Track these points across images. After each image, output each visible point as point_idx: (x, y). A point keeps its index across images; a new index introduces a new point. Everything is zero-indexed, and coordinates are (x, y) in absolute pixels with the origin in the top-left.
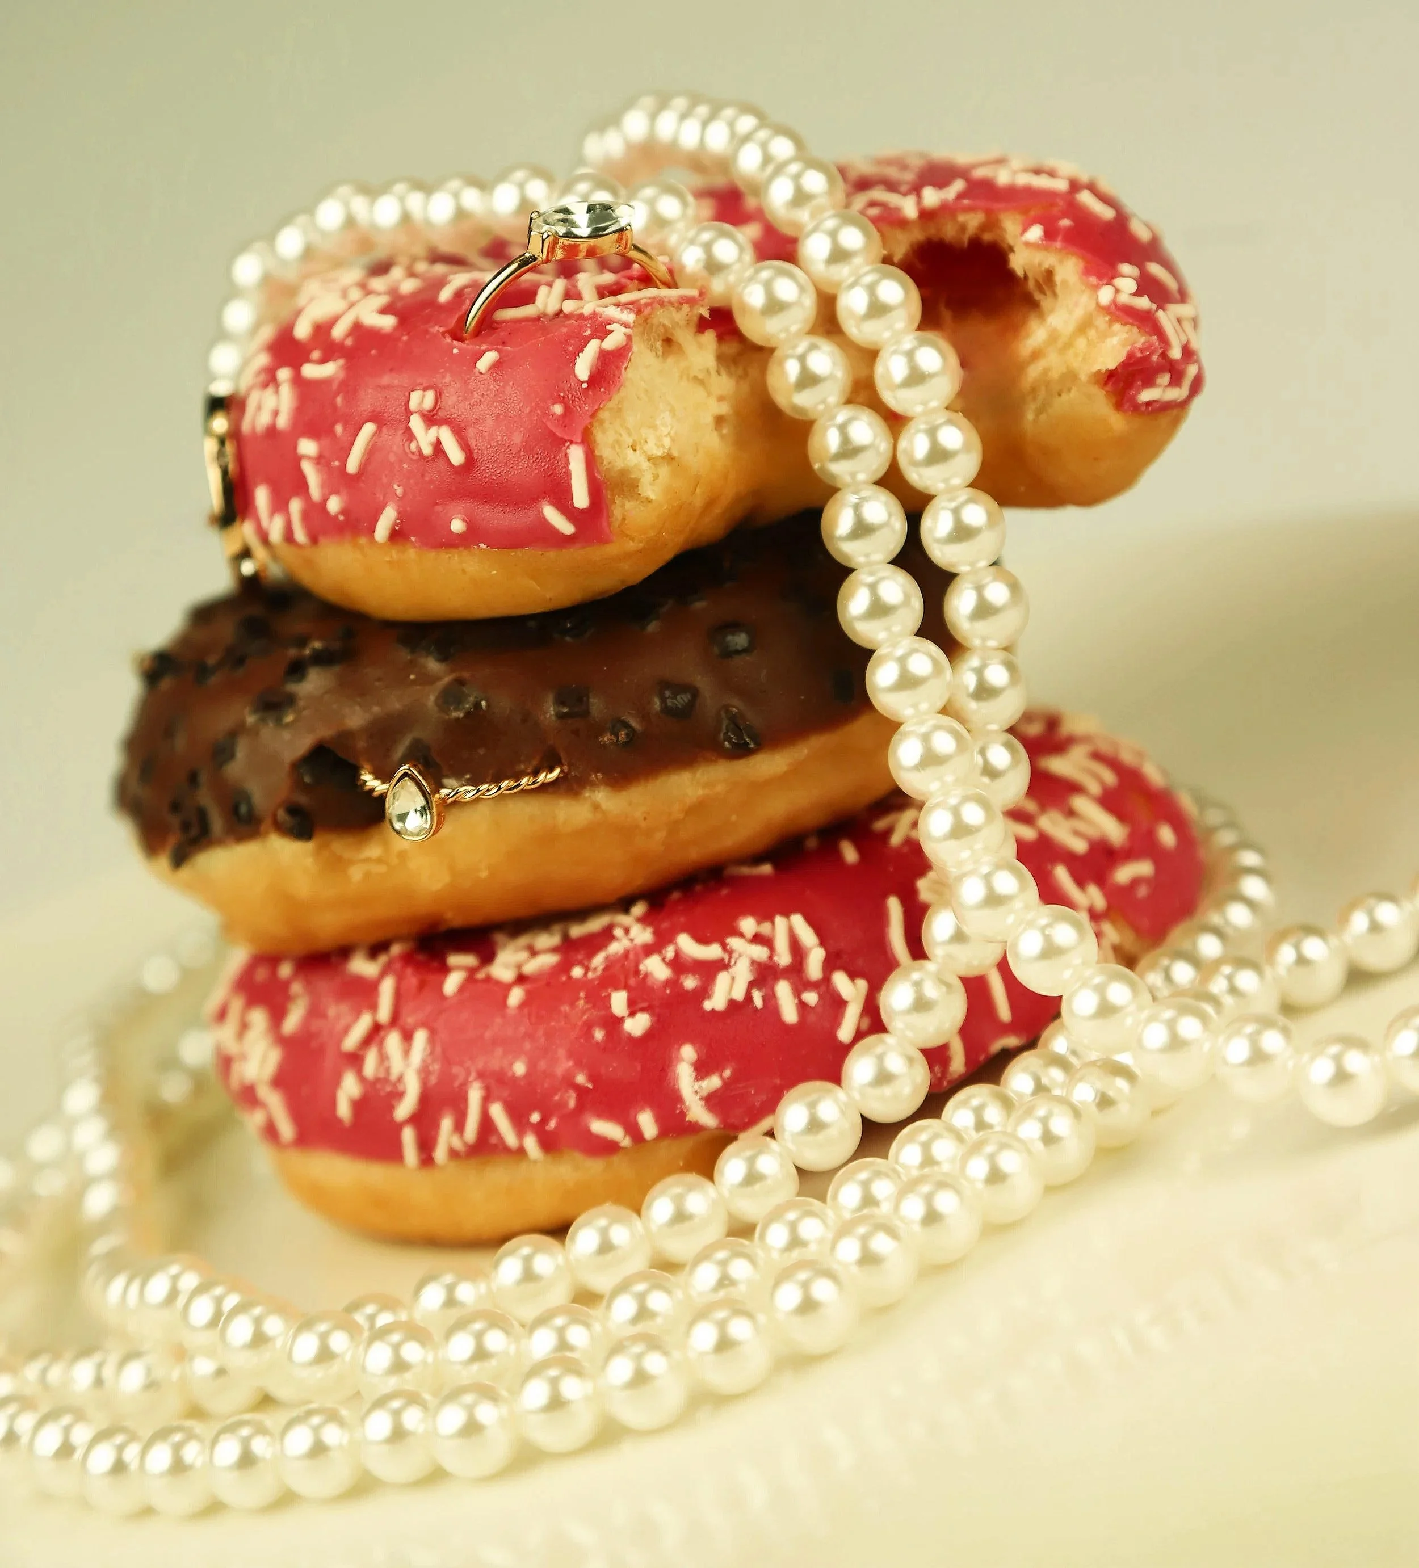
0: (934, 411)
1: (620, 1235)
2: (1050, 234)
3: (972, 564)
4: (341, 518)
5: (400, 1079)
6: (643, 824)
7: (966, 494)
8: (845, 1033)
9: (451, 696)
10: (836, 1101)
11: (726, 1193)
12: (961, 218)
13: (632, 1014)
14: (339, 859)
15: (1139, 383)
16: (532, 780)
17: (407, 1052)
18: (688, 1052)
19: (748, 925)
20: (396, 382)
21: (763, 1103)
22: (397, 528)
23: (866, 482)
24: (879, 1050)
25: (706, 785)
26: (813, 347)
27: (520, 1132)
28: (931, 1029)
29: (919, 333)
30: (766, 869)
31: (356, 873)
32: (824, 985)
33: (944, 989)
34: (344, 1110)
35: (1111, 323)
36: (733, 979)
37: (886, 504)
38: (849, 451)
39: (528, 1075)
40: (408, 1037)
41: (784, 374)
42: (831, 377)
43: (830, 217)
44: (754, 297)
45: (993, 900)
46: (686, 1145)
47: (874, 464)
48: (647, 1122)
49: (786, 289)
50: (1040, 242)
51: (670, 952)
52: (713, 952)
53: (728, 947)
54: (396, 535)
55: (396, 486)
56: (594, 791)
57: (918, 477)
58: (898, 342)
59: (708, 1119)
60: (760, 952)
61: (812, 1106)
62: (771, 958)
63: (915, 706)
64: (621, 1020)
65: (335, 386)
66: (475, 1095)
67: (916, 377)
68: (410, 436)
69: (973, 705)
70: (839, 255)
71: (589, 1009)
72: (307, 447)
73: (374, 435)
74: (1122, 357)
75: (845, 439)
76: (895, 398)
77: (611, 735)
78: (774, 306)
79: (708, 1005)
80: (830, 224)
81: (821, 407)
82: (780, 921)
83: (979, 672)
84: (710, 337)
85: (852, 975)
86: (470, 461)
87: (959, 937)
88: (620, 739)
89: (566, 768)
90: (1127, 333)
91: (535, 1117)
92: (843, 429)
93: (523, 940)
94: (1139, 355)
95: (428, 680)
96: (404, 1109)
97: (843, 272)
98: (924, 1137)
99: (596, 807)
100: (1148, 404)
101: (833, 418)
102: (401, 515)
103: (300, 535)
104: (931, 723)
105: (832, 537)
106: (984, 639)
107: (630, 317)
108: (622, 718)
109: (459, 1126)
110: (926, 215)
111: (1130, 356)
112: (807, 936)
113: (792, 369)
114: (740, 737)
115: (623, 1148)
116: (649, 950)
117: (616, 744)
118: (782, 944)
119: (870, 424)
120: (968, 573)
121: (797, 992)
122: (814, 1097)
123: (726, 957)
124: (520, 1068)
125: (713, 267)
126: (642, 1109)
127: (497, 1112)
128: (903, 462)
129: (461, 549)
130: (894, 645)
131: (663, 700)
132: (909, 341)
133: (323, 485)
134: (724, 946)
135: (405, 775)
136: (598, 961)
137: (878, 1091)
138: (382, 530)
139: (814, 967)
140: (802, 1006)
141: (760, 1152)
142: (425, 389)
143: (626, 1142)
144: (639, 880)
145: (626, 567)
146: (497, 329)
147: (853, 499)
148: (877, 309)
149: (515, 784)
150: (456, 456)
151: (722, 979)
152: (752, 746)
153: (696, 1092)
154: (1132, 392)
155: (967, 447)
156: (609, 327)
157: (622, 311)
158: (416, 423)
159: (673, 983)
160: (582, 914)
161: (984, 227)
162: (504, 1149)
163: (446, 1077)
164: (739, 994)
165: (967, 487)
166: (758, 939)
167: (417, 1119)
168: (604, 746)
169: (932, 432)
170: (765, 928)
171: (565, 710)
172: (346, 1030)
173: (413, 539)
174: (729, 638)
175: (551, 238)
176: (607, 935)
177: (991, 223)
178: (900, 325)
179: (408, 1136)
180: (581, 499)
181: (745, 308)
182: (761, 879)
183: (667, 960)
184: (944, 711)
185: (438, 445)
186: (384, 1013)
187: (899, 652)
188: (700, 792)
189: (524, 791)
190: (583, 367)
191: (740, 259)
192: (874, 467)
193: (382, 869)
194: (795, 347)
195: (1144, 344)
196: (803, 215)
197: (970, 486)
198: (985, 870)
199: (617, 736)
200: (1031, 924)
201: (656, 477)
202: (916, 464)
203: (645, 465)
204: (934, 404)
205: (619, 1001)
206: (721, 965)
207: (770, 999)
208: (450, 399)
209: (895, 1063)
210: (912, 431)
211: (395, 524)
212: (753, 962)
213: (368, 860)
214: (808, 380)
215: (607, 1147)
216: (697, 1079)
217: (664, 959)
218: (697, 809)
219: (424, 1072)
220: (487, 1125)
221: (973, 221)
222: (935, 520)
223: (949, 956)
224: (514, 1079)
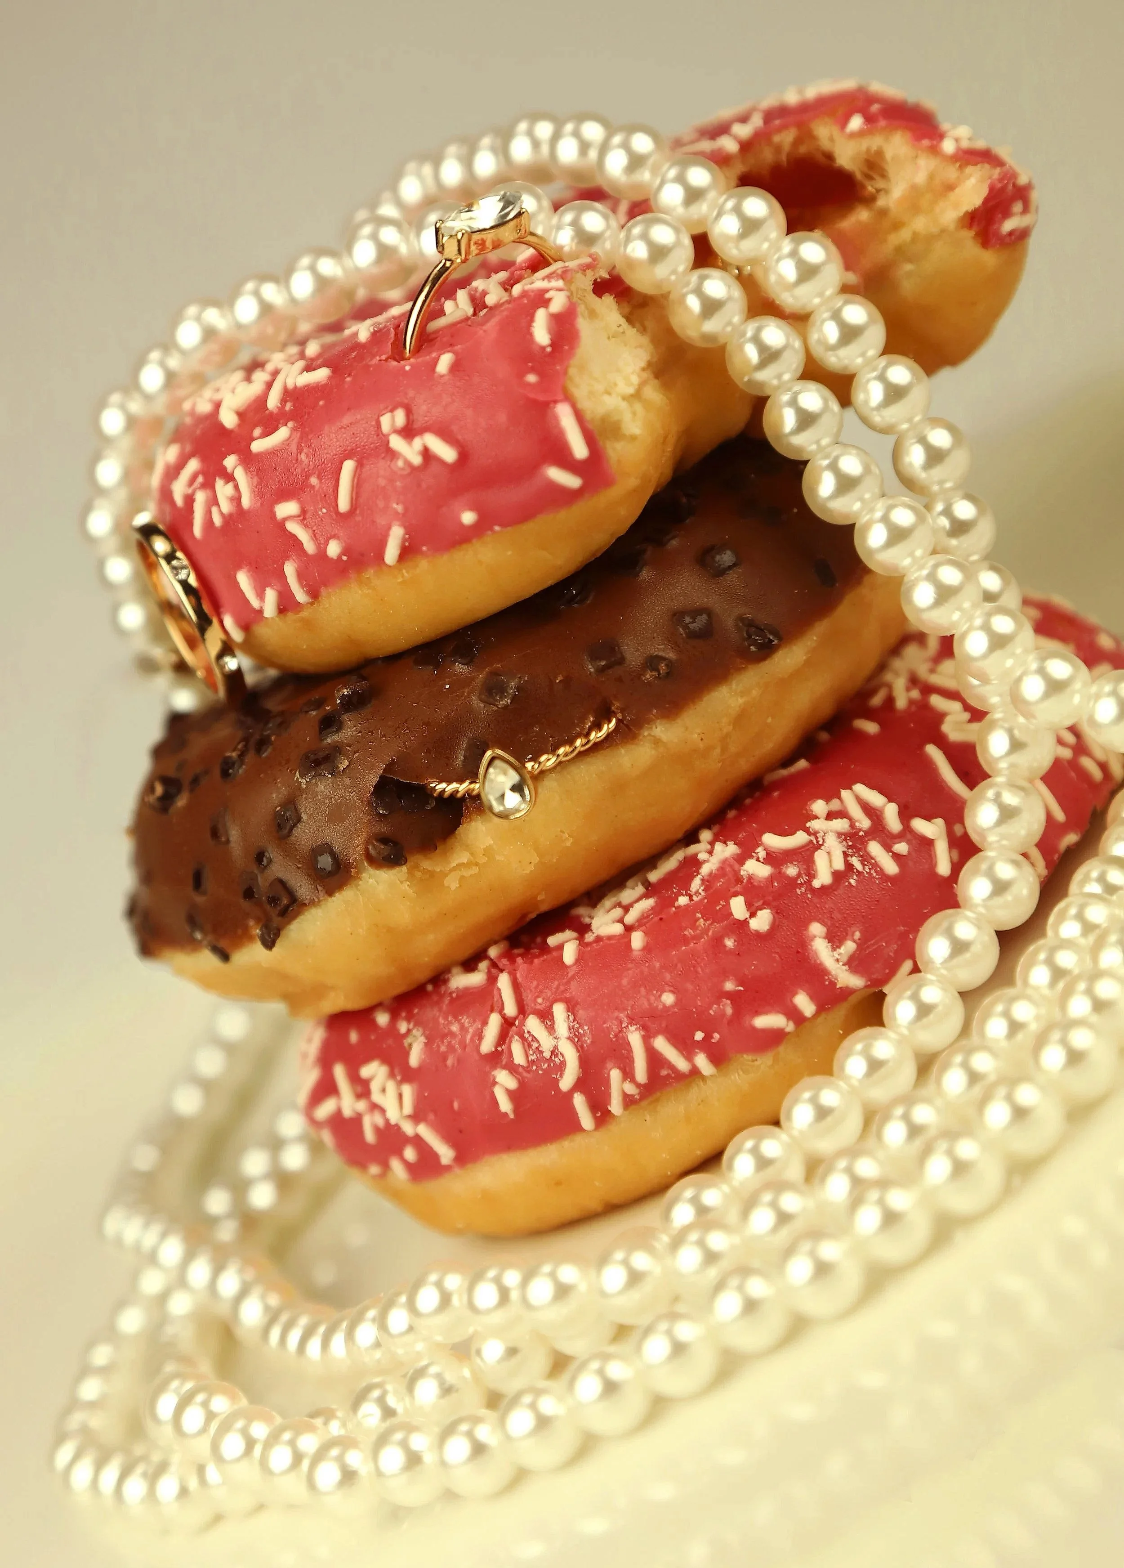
0: (830, 298)
1: (829, 1097)
2: (869, 119)
3: (910, 420)
4: (345, 558)
5: (554, 1052)
6: (701, 745)
7: (883, 362)
8: (943, 868)
9: (493, 689)
10: (968, 919)
11: (905, 1032)
12: (777, 139)
13: (753, 915)
14: (432, 874)
15: (1000, 216)
16: (584, 741)
17: (551, 1028)
18: (816, 929)
19: (819, 807)
20: (359, 417)
21: (896, 952)
22: (407, 544)
23: (791, 380)
24: (984, 866)
25: (742, 694)
26: (703, 278)
27: (689, 1057)
28: (1023, 832)
29: (790, 236)
30: (802, 764)
31: (452, 883)
32: (907, 833)
33: (1023, 794)
34: (505, 1105)
35: (961, 168)
36: (829, 853)
37: (818, 391)
38: (769, 356)
39: (678, 1002)
40: (546, 1016)
41: (687, 309)
42: (730, 298)
43: (669, 169)
44: (638, 250)
45: (1055, 687)
46: (840, 1012)
47: (793, 362)
48: (804, 1003)
49: (663, 234)
50: (866, 127)
51: (761, 853)
52: (799, 838)
53: (811, 830)
54: (407, 552)
55: (395, 506)
56: (651, 728)
57: (835, 360)
58: (779, 249)
59: (855, 982)
60: (840, 824)
61: (949, 933)
62: (852, 826)
63: (911, 554)
64: (745, 923)
65: (293, 447)
66: (635, 1038)
67: (807, 272)
68: (392, 454)
69: (954, 542)
70: (693, 195)
71: (711, 924)
72: (286, 509)
73: (356, 471)
74: (984, 192)
75: (762, 348)
76: (793, 296)
77: (651, 672)
78: (658, 253)
79: (817, 884)
80: (672, 173)
81: (729, 329)
82: (845, 794)
83: (947, 512)
84: (609, 300)
85: (928, 818)
86: (464, 456)
87: (1016, 745)
88: (661, 672)
89: (620, 716)
90: (981, 170)
91: (699, 1036)
92: (756, 340)
93: (608, 902)
94: (999, 185)
95: (461, 683)
96: (567, 1082)
97: (703, 208)
98: (1073, 911)
99: (657, 742)
100: (1011, 234)
101: (744, 334)
102: (408, 530)
103: (301, 596)
104: (931, 562)
105: (780, 436)
106: (941, 482)
107: (560, 283)
108: (655, 654)
109: (628, 1074)
110: (746, 146)
111: (992, 189)
112: (875, 798)
113: (694, 303)
114: (764, 637)
115: (789, 1033)
116: (741, 859)
117: (659, 678)
118: (856, 811)
119: (778, 327)
120: (908, 430)
121: (888, 848)
122: (945, 924)
123: (813, 838)
124: (668, 999)
125: (586, 239)
126: (795, 994)
127: (661, 1044)
128: (818, 352)
129: (474, 541)
130: (872, 510)
131: (686, 627)
132: (787, 245)
133: (314, 537)
134: (807, 831)
135: (493, 759)
136: (696, 884)
137: (999, 900)
138: (391, 553)
139: (893, 821)
140: (897, 857)
141: (920, 987)
142: (392, 411)
143: (790, 1027)
144: (704, 805)
145: (623, 512)
146: (437, 338)
147: (786, 398)
148: (750, 226)
149: (571, 749)
150: (447, 453)
151: (820, 858)
152: (776, 642)
153: (837, 960)
154: (995, 227)
155: (871, 321)
156: (547, 296)
157: (549, 281)
158: (397, 443)
159: (778, 875)
160: (652, 861)
161: (797, 142)
162: (680, 1077)
163: (599, 1034)
164: (839, 865)
165: (881, 355)
166: (831, 816)
167: (580, 1085)
168: (649, 683)
169: (836, 316)
170: (835, 805)
171: (603, 663)
172: (480, 1036)
173: (424, 548)
174: (718, 558)
175: (466, 236)
176: (693, 863)
177: (805, 135)
178: (773, 235)
179: (579, 1101)
180: (580, 450)
181: (631, 263)
182: (802, 773)
183: (761, 860)
184: (934, 552)
185: (426, 453)
186: (510, 1009)
187: (878, 514)
188: (741, 701)
189: (581, 754)
190: (541, 334)
191: (608, 227)
192: (794, 366)
193: (475, 870)
194: (688, 284)
195: (1000, 174)
196: (645, 175)
197: (883, 353)
198: (1034, 666)
199: (658, 671)
200: (1098, 697)
201: (634, 414)
202: (833, 348)
203: (624, 405)
204: (828, 293)
205: (738, 907)
206: (813, 847)
207: (866, 858)
208: (423, 410)
209: (1005, 871)
210: (818, 323)
211: (404, 540)
212: (839, 835)
213: (460, 866)
214: (711, 307)
215: (775, 1037)
216: (834, 949)
217: (758, 860)
218: (740, 719)
219: (575, 1038)
220: (655, 1060)
221: (786, 138)
222: (866, 391)
223: (1012, 766)
224: (666, 1008)
